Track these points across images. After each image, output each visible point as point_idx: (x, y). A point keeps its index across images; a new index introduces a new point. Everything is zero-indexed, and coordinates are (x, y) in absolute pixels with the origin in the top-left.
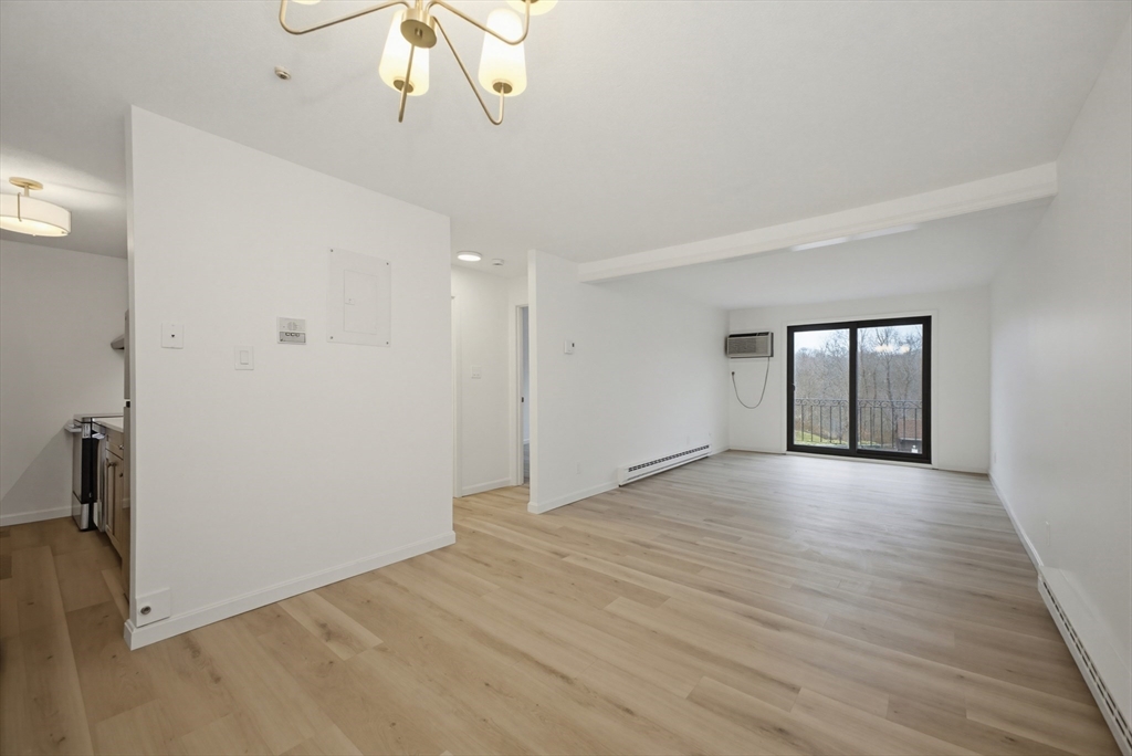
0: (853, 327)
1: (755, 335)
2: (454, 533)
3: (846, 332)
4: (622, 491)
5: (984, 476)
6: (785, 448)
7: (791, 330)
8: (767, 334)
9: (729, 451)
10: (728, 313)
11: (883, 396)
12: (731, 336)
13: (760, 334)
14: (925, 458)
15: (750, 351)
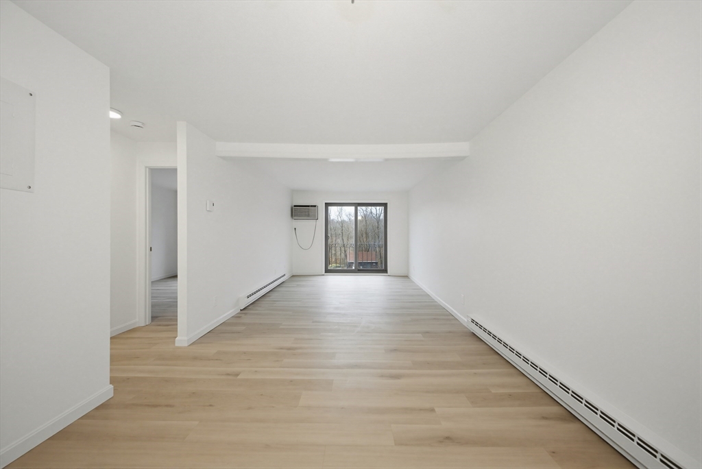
0: (357, 205)
1: (308, 206)
2: (112, 386)
3: (353, 208)
4: (245, 314)
5: (407, 277)
6: (324, 271)
7: (327, 205)
8: (315, 206)
9: (293, 276)
10: (294, 192)
11: (339, 241)
12: (295, 206)
13: (312, 206)
14: (385, 271)
15: (305, 216)
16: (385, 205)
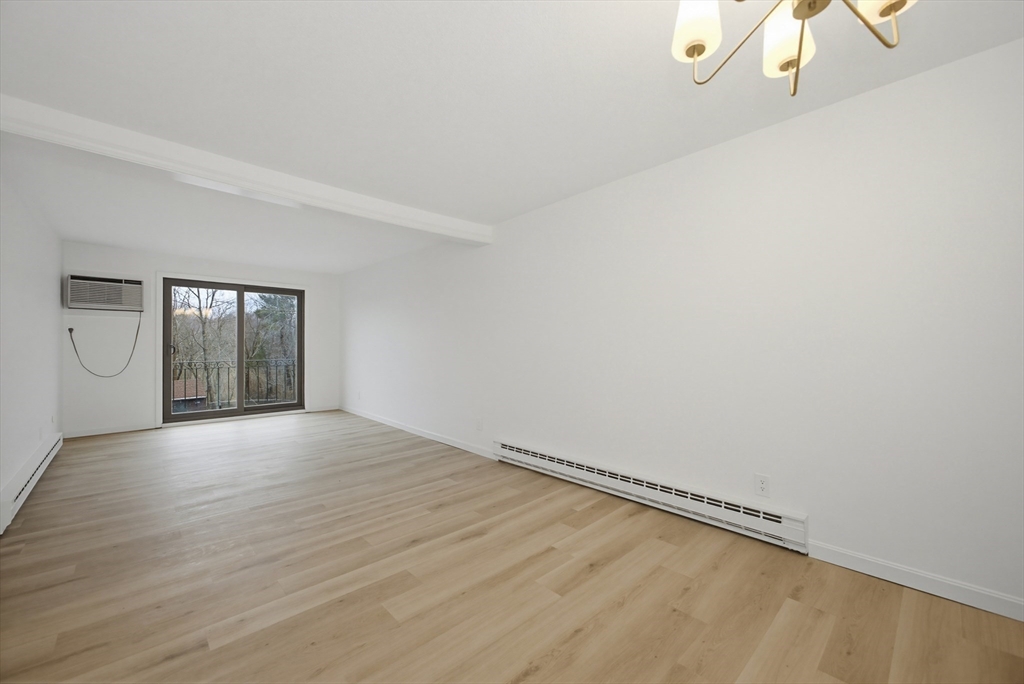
0: (242, 289)
1: (120, 281)
3: (232, 295)
5: (340, 411)
7: (169, 283)
8: (139, 283)
12: (73, 277)
13: (127, 282)
14: (300, 405)
15: (109, 301)
16: (300, 294)
